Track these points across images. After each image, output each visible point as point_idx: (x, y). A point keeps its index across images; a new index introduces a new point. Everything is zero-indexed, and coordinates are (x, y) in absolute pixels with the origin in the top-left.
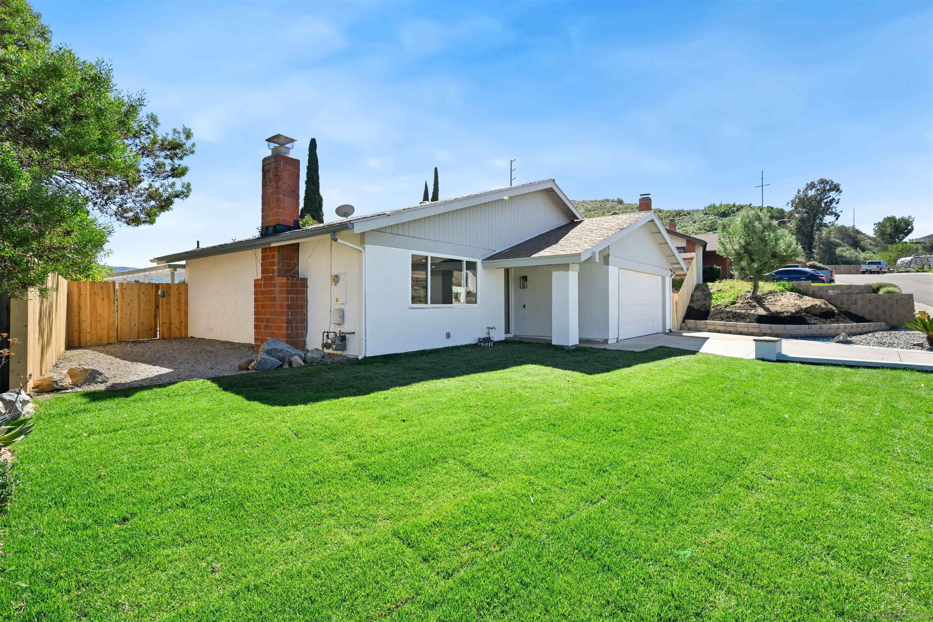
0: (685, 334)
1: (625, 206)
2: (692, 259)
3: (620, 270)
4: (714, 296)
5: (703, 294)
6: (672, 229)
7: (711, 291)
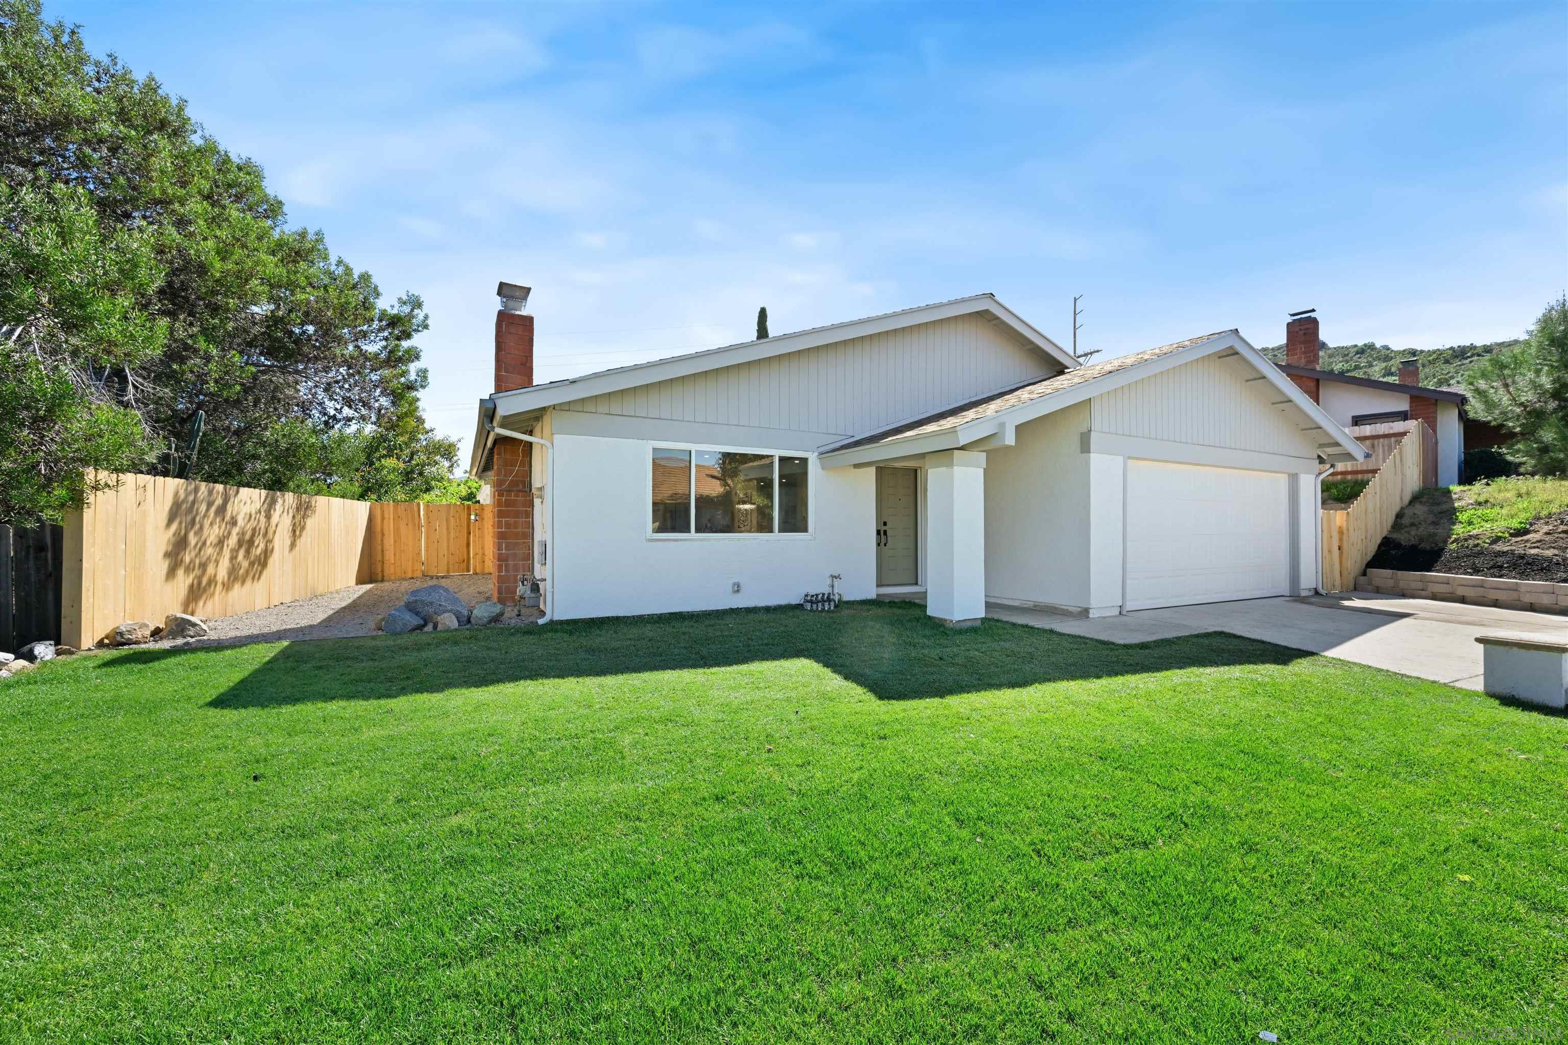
0: (1347, 603)
1: (1329, 352)
2: (1404, 434)
3: (1131, 463)
4: (1463, 517)
5: (1431, 512)
6: (1409, 382)
7: (1456, 505)
